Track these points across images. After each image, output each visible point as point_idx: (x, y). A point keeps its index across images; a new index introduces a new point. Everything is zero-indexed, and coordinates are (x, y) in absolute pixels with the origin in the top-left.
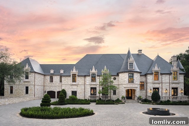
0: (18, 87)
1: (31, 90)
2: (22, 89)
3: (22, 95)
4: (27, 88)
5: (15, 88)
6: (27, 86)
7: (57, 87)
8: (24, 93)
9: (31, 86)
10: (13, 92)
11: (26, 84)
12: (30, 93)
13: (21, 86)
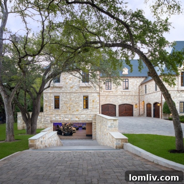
0: (68, 97)
1: (93, 101)
2: (77, 99)
3: (77, 110)
4: (86, 99)
5: (64, 99)
6: (86, 94)
7: (119, 97)
8: (81, 107)
9: (93, 94)
10: (60, 106)
11: (84, 90)
12: (92, 106)
13: (75, 95)
